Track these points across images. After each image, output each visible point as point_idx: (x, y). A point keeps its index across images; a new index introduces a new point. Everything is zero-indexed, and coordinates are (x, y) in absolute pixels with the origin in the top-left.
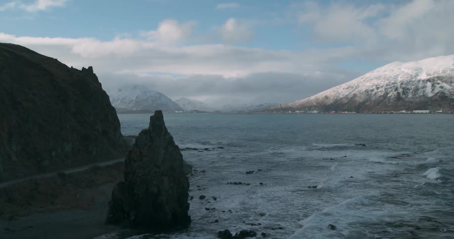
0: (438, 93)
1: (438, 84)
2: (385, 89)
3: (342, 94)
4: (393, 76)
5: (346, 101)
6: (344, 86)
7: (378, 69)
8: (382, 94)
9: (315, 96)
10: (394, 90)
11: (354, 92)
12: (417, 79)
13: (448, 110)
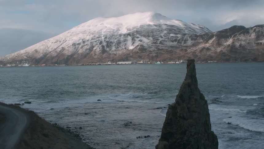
0: (138, 46)
1: (138, 38)
2: (91, 42)
3: (51, 48)
4: (97, 31)
5: (54, 54)
6: (52, 40)
7: (83, 24)
8: (88, 47)
9: (25, 50)
10: (98, 44)
11: (62, 46)
12: (119, 33)
13: (147, 61)
